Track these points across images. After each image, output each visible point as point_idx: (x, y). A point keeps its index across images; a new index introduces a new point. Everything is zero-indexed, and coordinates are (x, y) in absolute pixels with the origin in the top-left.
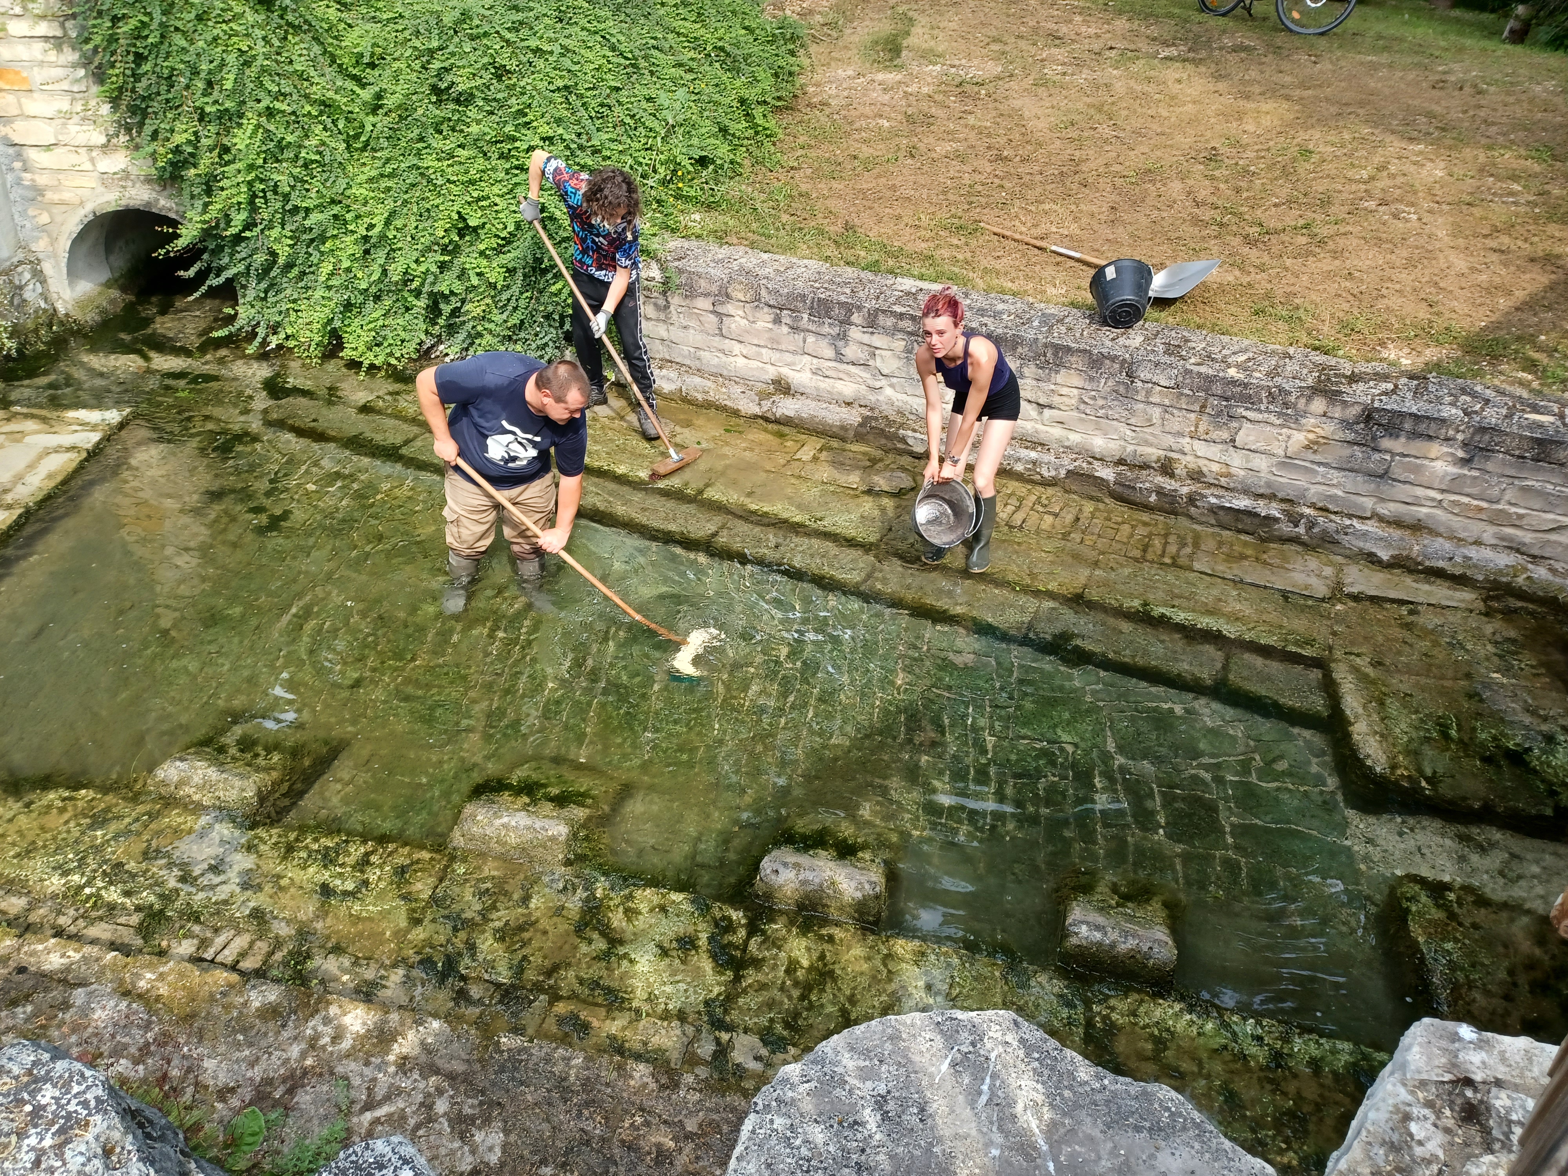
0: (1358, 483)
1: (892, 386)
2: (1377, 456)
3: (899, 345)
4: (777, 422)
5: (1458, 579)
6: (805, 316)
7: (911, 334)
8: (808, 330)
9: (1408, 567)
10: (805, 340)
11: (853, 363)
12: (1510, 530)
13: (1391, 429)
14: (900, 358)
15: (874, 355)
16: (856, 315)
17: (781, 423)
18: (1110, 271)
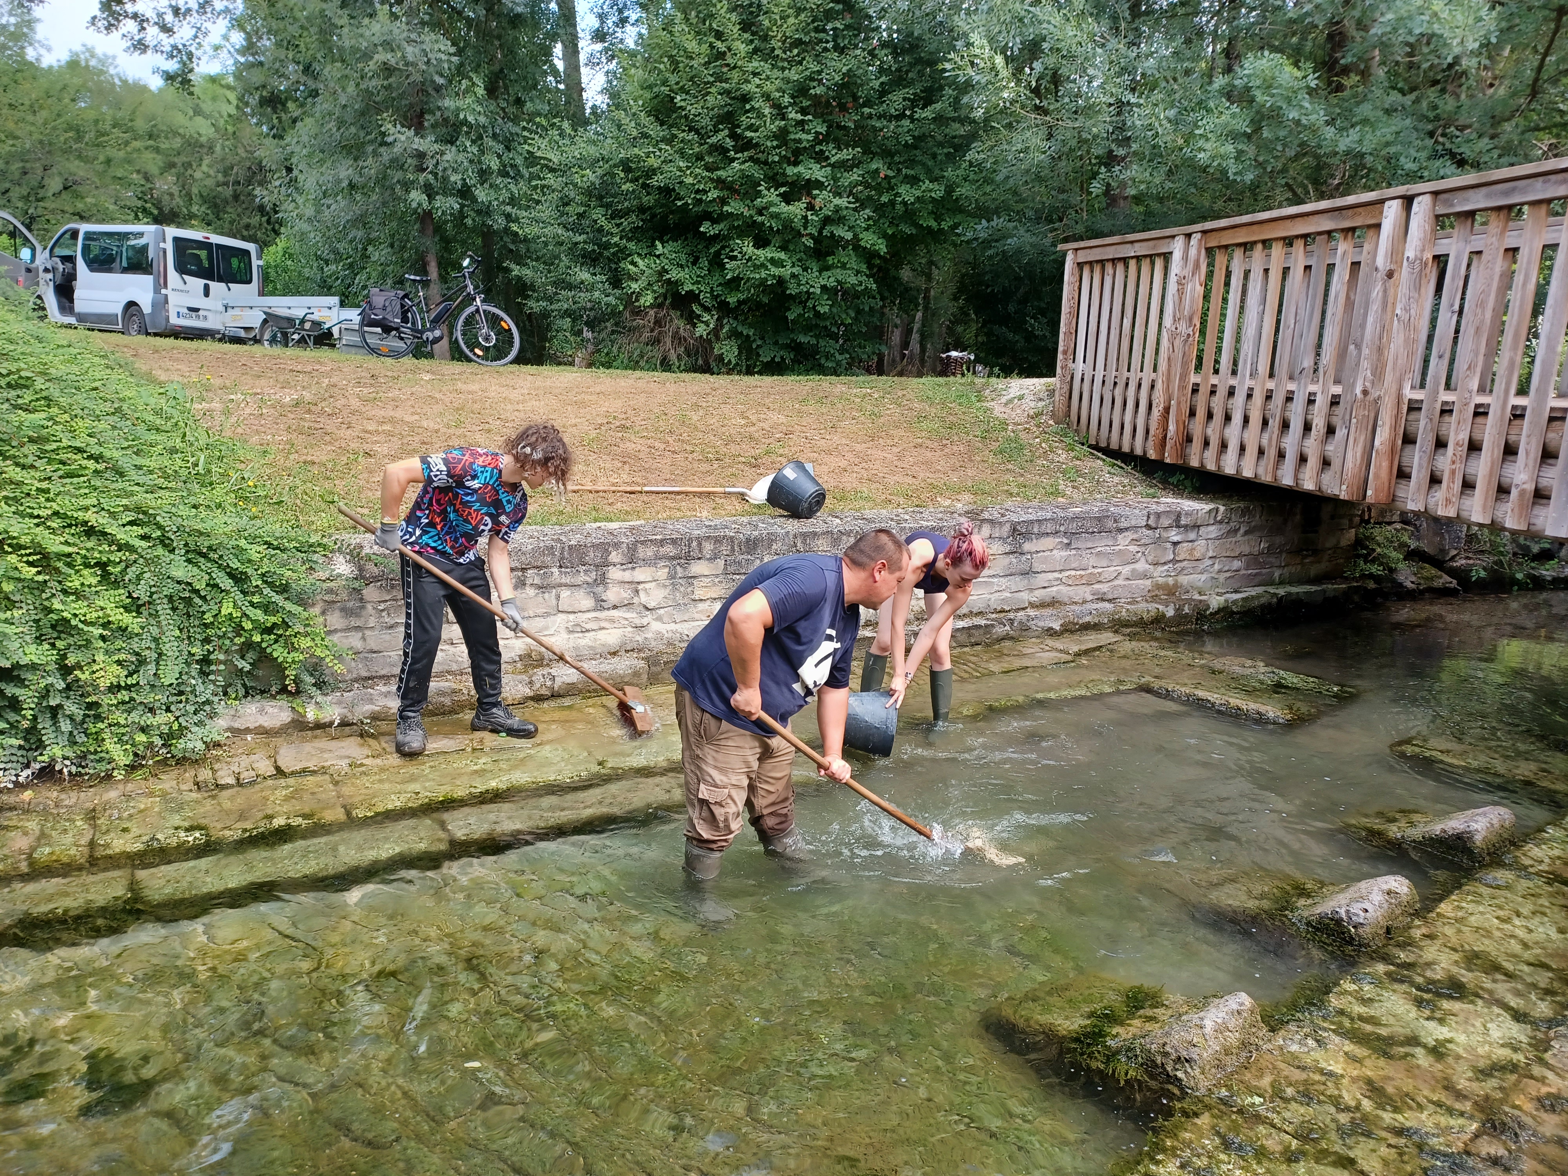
0: (1017, 582)
1: (659, 619)
2: (1024, 558)
3: (663, 573)
4: (555, 695)
5: (1095, 627)
6: (555, 570)
7: (673, 558)
8: (560, 585)
9: (1070, 629)
10: (558, 597)
11: (615, 607)
12: (1096, 586)
13: (1027, 536)
14: (665, 586)
15: (637, 591)
16: (614, 553)
17: (560, 696)
18: (790, 473)
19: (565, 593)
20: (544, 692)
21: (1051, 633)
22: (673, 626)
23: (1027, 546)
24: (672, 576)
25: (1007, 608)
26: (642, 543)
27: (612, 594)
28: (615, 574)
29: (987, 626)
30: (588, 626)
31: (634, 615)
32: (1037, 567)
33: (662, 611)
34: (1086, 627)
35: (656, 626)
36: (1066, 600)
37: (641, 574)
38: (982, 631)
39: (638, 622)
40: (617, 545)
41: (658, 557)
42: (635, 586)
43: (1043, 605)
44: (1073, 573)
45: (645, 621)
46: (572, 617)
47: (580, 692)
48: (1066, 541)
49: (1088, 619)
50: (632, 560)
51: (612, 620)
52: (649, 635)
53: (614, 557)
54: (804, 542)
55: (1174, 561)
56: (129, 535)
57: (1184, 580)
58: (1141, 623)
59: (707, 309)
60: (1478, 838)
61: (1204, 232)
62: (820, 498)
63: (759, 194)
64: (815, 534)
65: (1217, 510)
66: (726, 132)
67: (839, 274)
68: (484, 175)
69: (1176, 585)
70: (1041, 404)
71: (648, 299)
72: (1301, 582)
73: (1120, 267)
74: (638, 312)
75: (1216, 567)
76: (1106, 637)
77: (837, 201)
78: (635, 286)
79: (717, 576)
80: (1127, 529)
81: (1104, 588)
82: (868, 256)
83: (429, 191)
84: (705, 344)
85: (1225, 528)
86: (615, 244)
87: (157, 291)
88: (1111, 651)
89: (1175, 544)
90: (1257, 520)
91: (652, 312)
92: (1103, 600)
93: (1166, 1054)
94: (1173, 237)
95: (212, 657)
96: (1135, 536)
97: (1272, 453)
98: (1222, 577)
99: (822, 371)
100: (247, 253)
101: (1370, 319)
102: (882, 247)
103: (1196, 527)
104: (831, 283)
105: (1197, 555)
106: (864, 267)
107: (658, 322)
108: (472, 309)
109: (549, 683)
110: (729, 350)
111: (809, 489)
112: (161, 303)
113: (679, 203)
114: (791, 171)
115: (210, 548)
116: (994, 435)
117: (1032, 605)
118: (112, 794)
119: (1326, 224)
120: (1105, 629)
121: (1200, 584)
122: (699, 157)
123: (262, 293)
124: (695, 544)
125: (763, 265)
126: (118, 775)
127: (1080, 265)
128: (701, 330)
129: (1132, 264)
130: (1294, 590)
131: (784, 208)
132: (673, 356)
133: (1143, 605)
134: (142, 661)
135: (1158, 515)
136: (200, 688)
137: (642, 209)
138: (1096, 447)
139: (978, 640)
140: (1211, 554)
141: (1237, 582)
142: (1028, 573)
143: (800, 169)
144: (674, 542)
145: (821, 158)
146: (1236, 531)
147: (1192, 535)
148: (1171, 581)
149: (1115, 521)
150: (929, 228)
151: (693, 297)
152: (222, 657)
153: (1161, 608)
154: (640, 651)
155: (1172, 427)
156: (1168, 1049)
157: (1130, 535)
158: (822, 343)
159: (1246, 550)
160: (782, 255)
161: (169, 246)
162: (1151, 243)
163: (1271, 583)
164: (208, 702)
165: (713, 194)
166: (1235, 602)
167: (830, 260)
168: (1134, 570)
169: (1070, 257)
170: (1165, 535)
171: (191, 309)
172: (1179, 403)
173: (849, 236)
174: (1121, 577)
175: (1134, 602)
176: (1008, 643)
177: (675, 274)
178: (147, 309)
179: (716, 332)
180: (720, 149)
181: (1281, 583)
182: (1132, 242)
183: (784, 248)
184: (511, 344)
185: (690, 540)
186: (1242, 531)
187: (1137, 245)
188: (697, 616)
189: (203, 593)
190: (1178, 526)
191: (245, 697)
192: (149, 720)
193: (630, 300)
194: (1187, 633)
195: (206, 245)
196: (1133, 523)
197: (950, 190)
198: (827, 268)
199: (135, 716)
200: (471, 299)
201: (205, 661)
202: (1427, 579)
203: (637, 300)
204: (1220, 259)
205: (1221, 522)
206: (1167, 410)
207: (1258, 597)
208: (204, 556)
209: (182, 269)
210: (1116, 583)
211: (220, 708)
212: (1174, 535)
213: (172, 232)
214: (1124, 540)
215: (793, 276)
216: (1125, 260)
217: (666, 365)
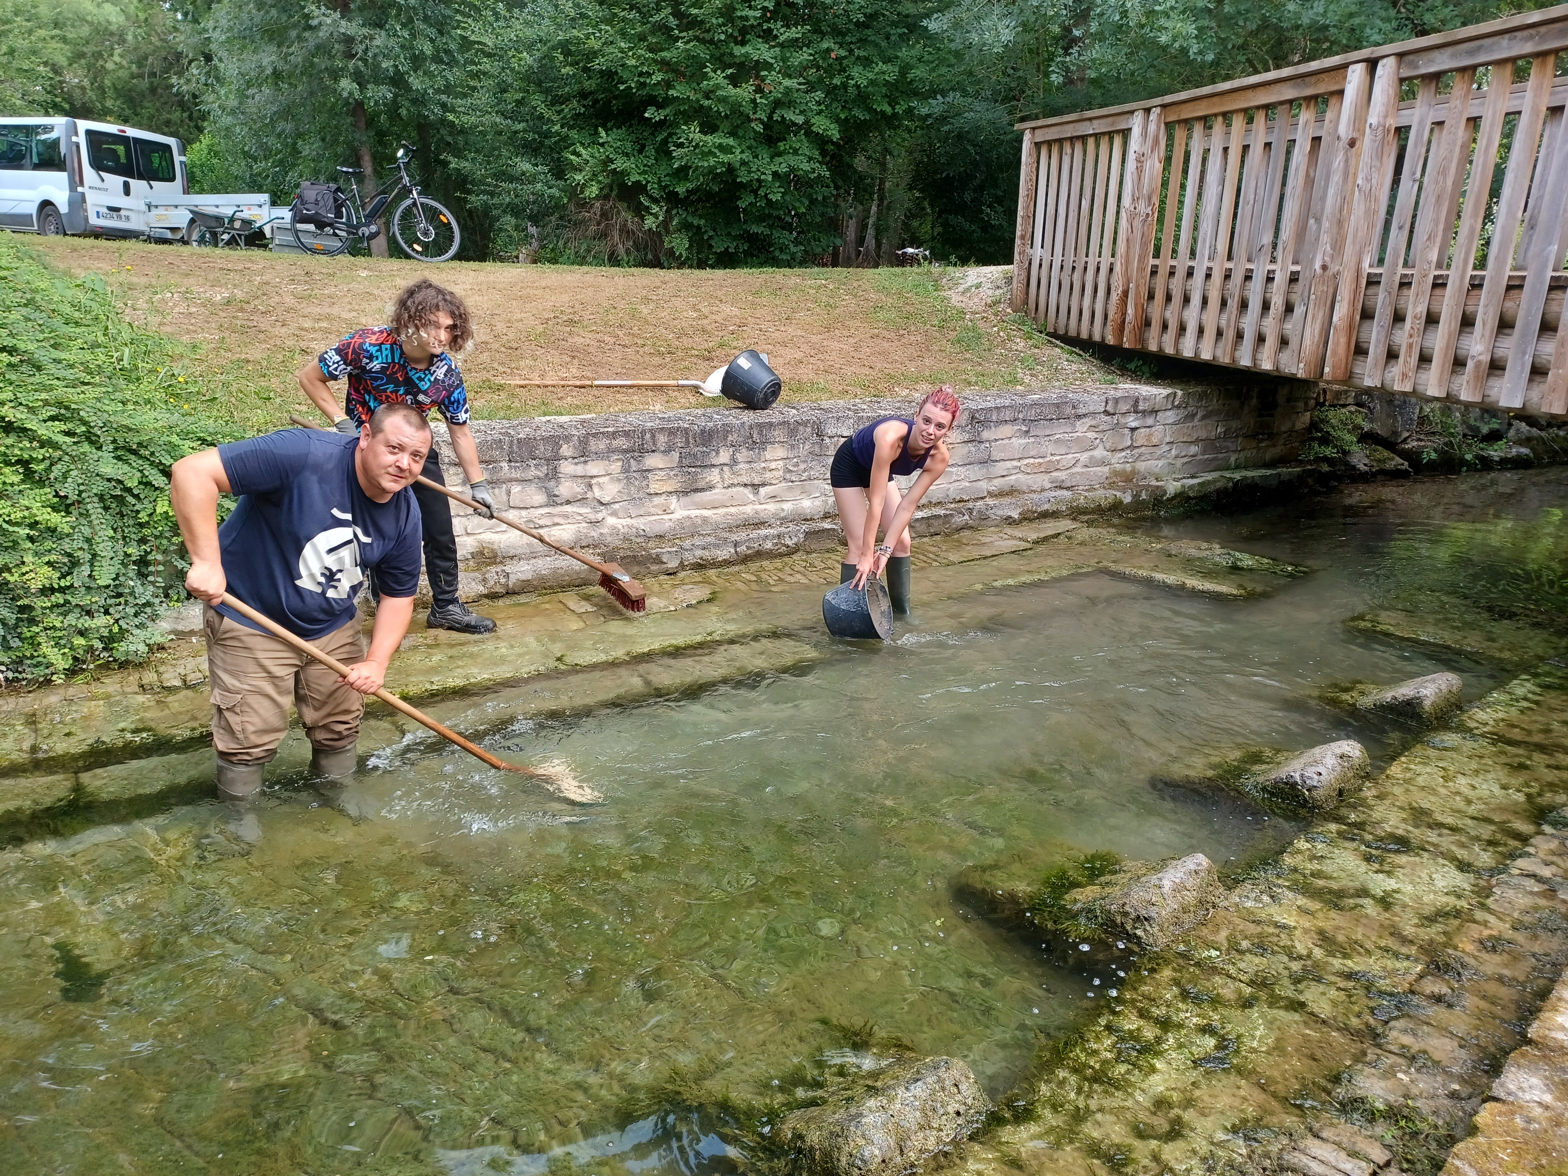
0: (976, 472)
1: (614, 514)
2: (982, 446)
3: (616, 467)
4: (509, 593)
5: (1054, 515)
6: (505, 465)
7: (626, 451)
8: (511, 480)
9: (1030, 517)
10: (509, 493)
11: (568, 502)
12: (1054, 474)
13: (985, 423)
14: (619, 480)
15: (590, 486)
16: (565, 447)
17: (514, 593)
18: (744, 363)
19: (516, 489)
20: (499, 589)
21: (1010, 521)
22: (629, 521)
23: (986, 435)
24: (626, 470)
25: (966, 498)
26: (594, 435)
27: (565, 489)
28: (567, 468)
29: (946, 516)
30: (541, 522)
31: (588, 510)
32: (996, 455)
33: (617, 506)
34: (1045, 515)
35: (611, 521)
36: (1025, 488)
37: (593, 468)
38: (941, 521)
39: (592, 517)
40: (567, 438)
41: (611, 451)
42: (588, 481)
43: (1001, 494)
44: (1032, 461)
45: (600, 516)
46: (524, 513)
47: (536, 588)
48: (1024, 428)
49: (1046, 507)
50: (583, 454)
51: (566, 516)
52: (605, 531)
53: (566, 450)
54: (760, 433)
55: (1132, 447)
56: (52, 431)
57: (1141, 466)
58: (1099, 510)
59: (655, 201)
60: (1427, 703)
61: (1164, 106)
62: (776, 388)
63: (705, 76)
64: (771, 424)
65: (1175, 394)
66: (669, 10)
67: (792, 160)
68: (417, 61)
69: (1134, 472)
70: (998, 292)
71: (593, 190)
72: (1257, 466)
73: (1078, 147)
74: (584, 205)
75: (1173, 452)
76: (1065, 525)
77: (787, 82)
78: (578, 177)
79: (672, 469)
80: (1085, 415)
81: (1061, 475)
82: (821, 141)
83: (359, 78)
84: (656, 236)
85: (1182, 413)
86: (558, 134)
87: (72, 188)
88: (1069, 538)
89: (1133, 430)
90: (1214, 404)
91: (598, 204)
92: (1061, 488)
93: (1126, 914)
94: (1132, 112)
95: (150, 557)
96: (1093, 423)
97: (1230, 334)
98: (1179, 462)
99: (776, 263)
100: (168, 148)
101: (1331, 191)
102: (834, 133)
103: (1154, 412)
104: (783, 169)
105: (1155, 441)
106: (816, 154)
107: (604, 215)
108: (408, 202)
109: (503, 581)
110: (680, 243)
111: (765, 379)
112: (78, 202)
113: (622, 87)
114: (738, 51)
115: (140, 444)
116: (951, 325)
117: (991, 494)
118: (53, 699)
119: (1288, 93)
120: (1064, 517)
121: (1157, 470)
122: (642, 38)
123: (186, 191)
124: (648, 436)
125: (711, 153)
126: (58, 679)
127: (1038, 145)
128: (650, 222)
129: (1091, 142)
130: (1250, 474)
131: (731, 91)
132: (621, 249)
133: (1101, 492)
134: (75, 563)
135: (1117, 401)
136: (139, 590)
137: (583, 95)
138: (1054, 335)
139: (938, 530)
140: (1168, 439)
141: (1194, 467)
142: (987, 462)
143: (748, 49)
144: (626, 434)
145: (768, 36)
146: (1192, 416)
147: (1150, 421)
148: (1128, 467)
149: (1074, 407)
150: (883, 113)
151: (640, 188)
152: (160, 557)
153: (1118, 494)
154: (596, 547)
155: (1130, 311)
156: (1127, 908)
157: (1088, 421)
158: (776, 234)
159: (1203, 434)
160: (731, 141)
161: (82, 140)
162: (1110, 119)
163: (1228, 468)
164: (148, 604)
165: (657, 77)
166: (1191, 487)
167: (781, 145)
168: (1091, 457)
169: (1027, 137)
170: (1123, 420)
171: (111, 209)
172: (1137, 286)
173: (800, 120)
174: (1079, 465)
175: (1091, 489)
176: (966, 533)
177: (620, 164)
178: (63, 209)
179: (665, 224)
180: (663, 28)
181: (1237, 467)
182: (1090, 119)
183: (733, 134)
184: (451, 239)
185: (643, 432)
186: (1199, 416)
187: (1095, 122)
188: (653, 510)
189: (136, 492)
190: (1136, 412)
191: (188, 598)
192: (87, 622)
193: (574, 192)
194: (1144, 519)
195: (123, 140)
196: (1092, 409)
197: (904, 70)
198: (780, 154)
199: (71, 619)
200: (406, 192)
201: (143, 562)
202: (1379, 461)
203: (582, 192)
204: (1180, 134)
205: (1178, 407)
206: (1126, 293)
207: (1214, 481)
208: (134, 452)
209: (98, 165)
210: (1074, 470)
211: (162, 610)
212: (1132, 421)
213: (83, 125)
214: (1082, 427)
215: (743, 163)
216: (1083, 138)
217: (614, 261)
